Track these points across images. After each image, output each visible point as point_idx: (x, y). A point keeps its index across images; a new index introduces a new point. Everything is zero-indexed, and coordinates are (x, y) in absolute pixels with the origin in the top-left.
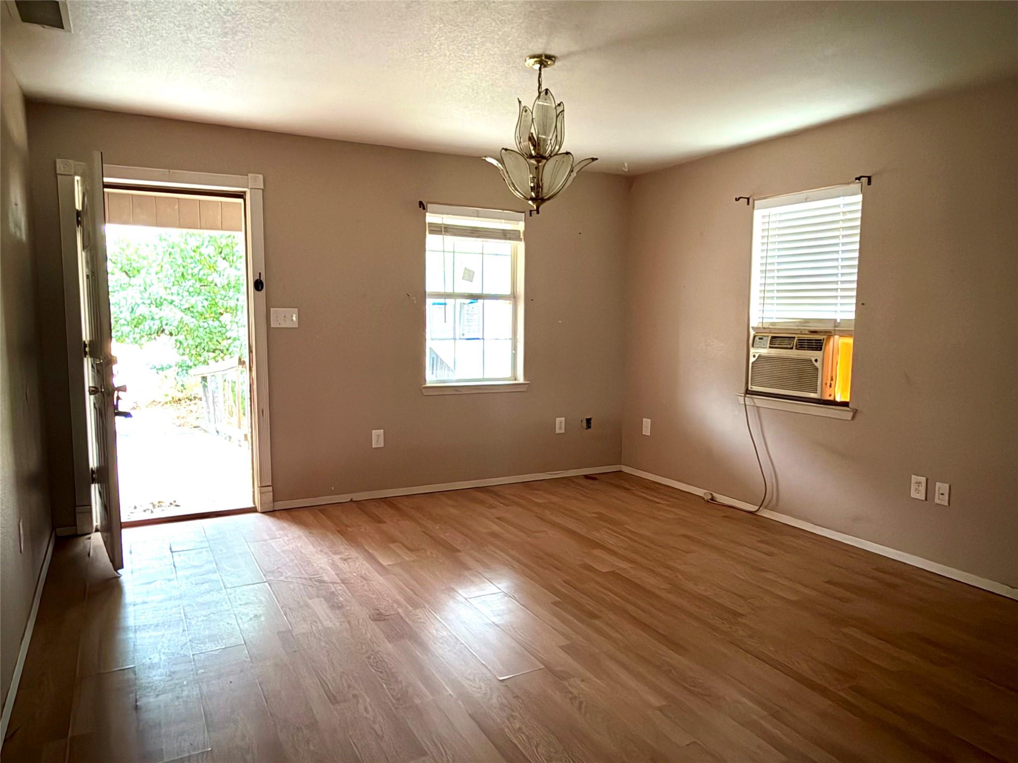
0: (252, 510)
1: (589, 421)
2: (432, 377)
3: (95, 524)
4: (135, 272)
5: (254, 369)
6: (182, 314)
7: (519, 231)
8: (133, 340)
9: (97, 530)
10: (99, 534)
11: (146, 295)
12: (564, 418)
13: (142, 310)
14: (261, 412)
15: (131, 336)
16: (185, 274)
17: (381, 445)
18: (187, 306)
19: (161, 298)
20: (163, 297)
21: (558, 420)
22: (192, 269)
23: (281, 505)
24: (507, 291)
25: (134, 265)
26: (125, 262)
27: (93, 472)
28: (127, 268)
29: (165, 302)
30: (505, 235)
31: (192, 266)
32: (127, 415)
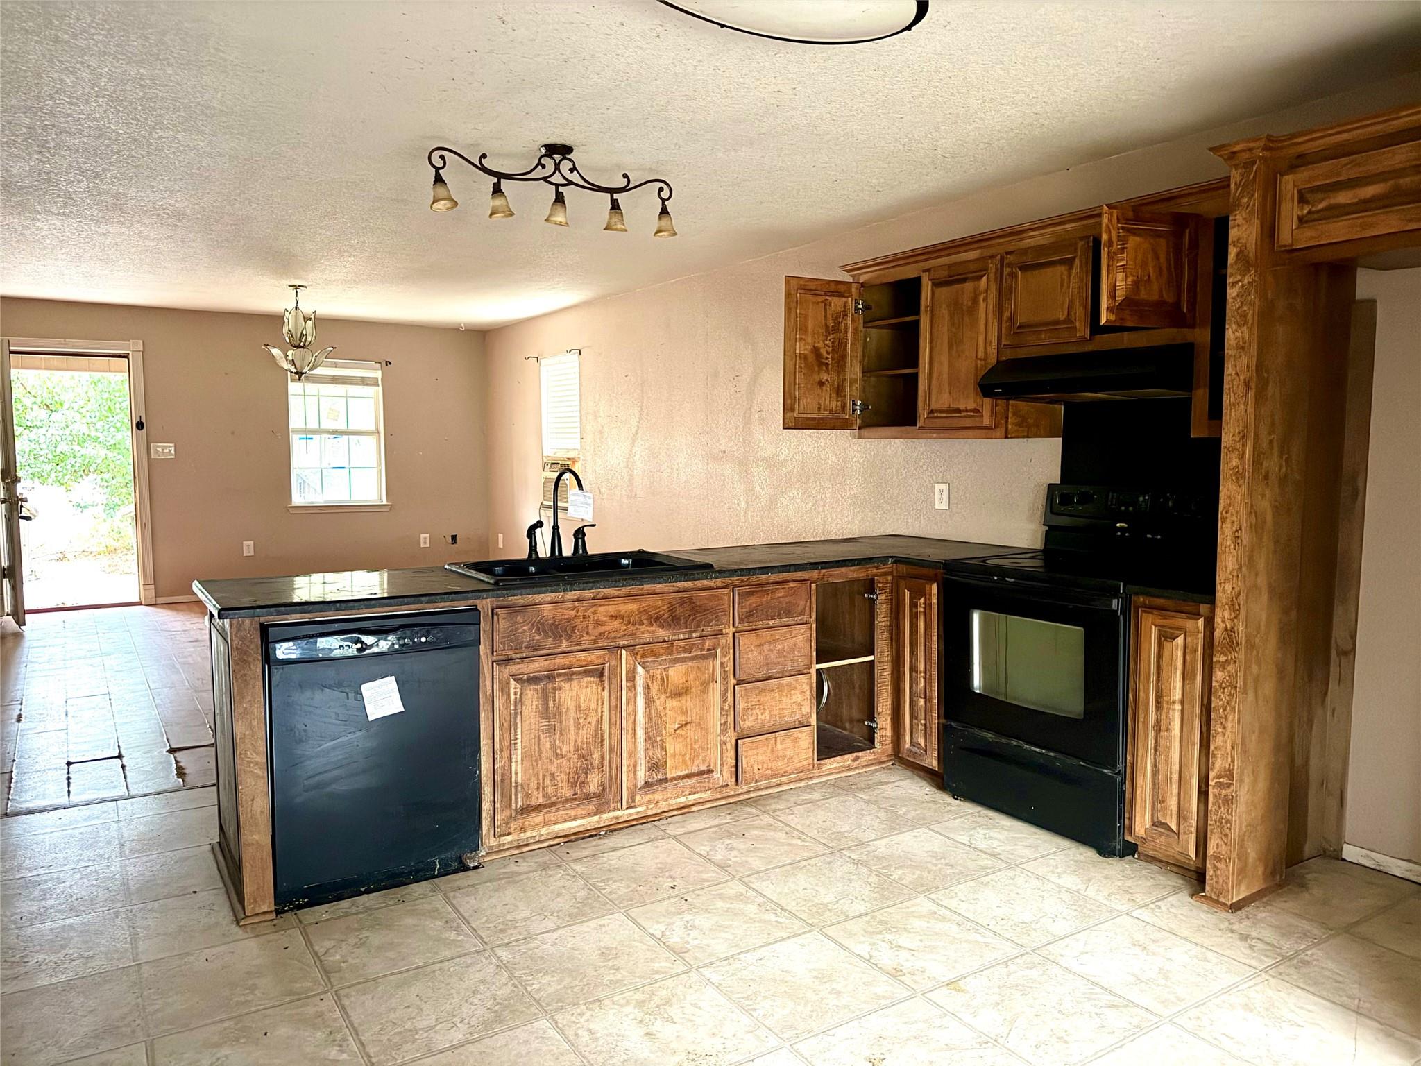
0: (140, 604)
1: (454, 538)
2: (298, 499)
3: (6, 610)
4: (58, 406)
5: (137, 491)
6: (108, 452)
7: (377, 378)
8: (55, 479)
9: (8, 615)
10: (10, 617)
11: (67, 432)
12: (428, 535)
13: (62, 447)
14: (144, 525)
15: (53, 475)
16: (112, 408)
17: (252, 553)
18: (112, 442)
19: (84, 434)
20: (86, 434)
21: (422, 536)
22: (120, 403)
23: (161, 600)
24: (373, 428)
25: (56, 398)
26: (46, 395)
27: (4, 569)
28: (48, 402)
29: (89, 438)
30: (363, 381)
31: (120, 400)
32: (28, 518)
